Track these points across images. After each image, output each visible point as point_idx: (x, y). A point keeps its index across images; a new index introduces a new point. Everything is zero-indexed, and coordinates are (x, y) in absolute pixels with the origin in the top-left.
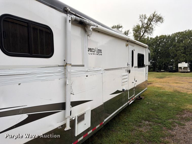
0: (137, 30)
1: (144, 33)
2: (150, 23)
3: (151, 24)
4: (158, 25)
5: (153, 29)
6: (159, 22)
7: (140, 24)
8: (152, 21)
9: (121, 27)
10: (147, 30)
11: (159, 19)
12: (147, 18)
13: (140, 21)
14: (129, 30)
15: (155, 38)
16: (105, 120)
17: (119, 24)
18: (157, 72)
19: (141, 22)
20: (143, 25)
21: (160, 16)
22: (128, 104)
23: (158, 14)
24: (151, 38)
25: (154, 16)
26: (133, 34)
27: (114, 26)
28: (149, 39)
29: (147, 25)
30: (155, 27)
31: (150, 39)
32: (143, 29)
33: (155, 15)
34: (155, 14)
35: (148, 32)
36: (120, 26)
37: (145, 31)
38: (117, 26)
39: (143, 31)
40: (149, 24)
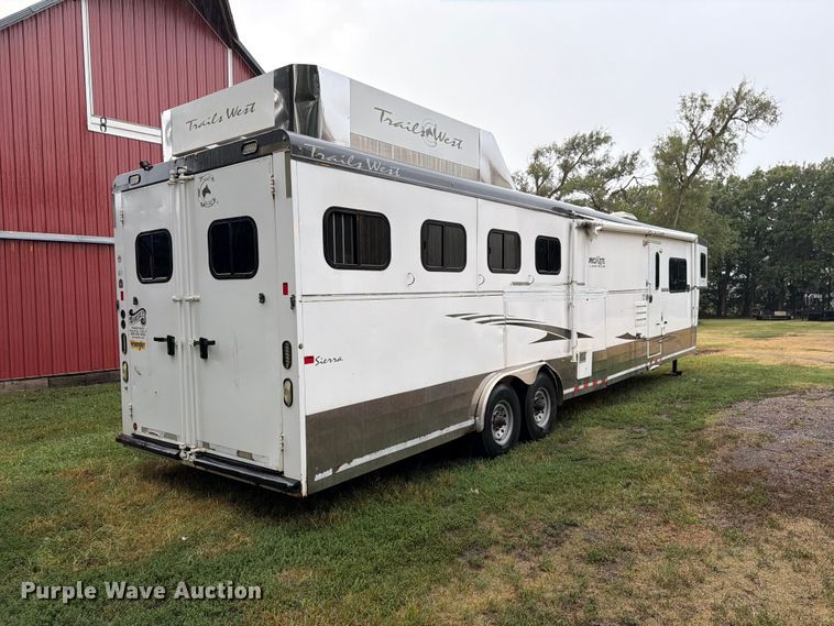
0: (671, 155)
1: (698, 167)
2: (725, 128)
3: (729, 130)
4: (757, 133)
5: (735, 149)
6: (760, 123)
7: (685, 132)
8: (731, 118)
9: (606, 139)
10: (712, 151)
11: (762, 110)
12: (713, 107)
13: (684, 121)
14: (638, 152)
15: (751, 177)
16: (609, 378)
17: (598, 129)
18: (759, 318)
19: (687, 124)
20: (694, 133)
21: (764, 99)
22: (647, 368)
23: (757, 89)
24: (732, 180)
25: (739, 97)
26: (656, 170)
27: (576, 138)
28: (725, 183)
29: (709, 134)
30: (743, 141)
31: (728, 182)
32: (696, 150)
33: (742, 95)
34: (745, 90)
35: (717, 159)
36: (602, 136)
37: (705, 157)
38: (591, 136)
39: (695, 156)
40: (717, 131)
